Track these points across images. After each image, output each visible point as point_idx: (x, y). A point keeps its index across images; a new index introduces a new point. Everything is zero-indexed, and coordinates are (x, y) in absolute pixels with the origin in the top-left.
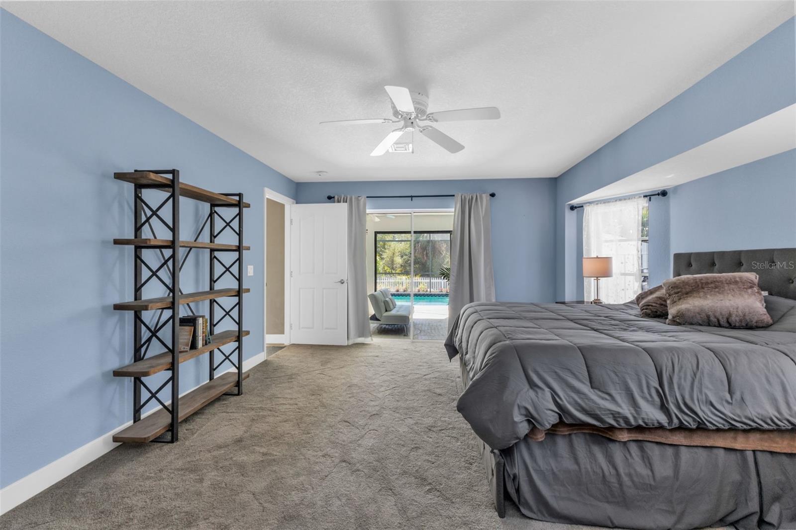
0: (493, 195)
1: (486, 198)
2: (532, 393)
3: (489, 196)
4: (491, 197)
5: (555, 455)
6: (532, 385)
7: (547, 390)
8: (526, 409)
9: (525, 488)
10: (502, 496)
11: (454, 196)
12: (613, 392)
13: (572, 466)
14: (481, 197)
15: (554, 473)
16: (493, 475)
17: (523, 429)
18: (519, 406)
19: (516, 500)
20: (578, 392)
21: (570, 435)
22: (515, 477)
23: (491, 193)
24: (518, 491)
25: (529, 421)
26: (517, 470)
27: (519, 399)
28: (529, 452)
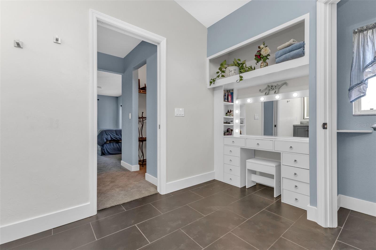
2: (107, 136)
5: (111, 146)
6: (107, 135)
7: (109, 135)
8: (106, 138)
9: (106, 151)
10: (102, 153)
12: (119, 135)
13: (113, 147)
15: (110, 148)
16: (100, 151)
17: (105, 141)
19: (104, 153)
20: (114, 135)
21: (113, 142)
22: (104, 149)
24: (105, 151)
25: (106, 140)
26: (104, 148)
27: (105, 137)
28: (106, 145)
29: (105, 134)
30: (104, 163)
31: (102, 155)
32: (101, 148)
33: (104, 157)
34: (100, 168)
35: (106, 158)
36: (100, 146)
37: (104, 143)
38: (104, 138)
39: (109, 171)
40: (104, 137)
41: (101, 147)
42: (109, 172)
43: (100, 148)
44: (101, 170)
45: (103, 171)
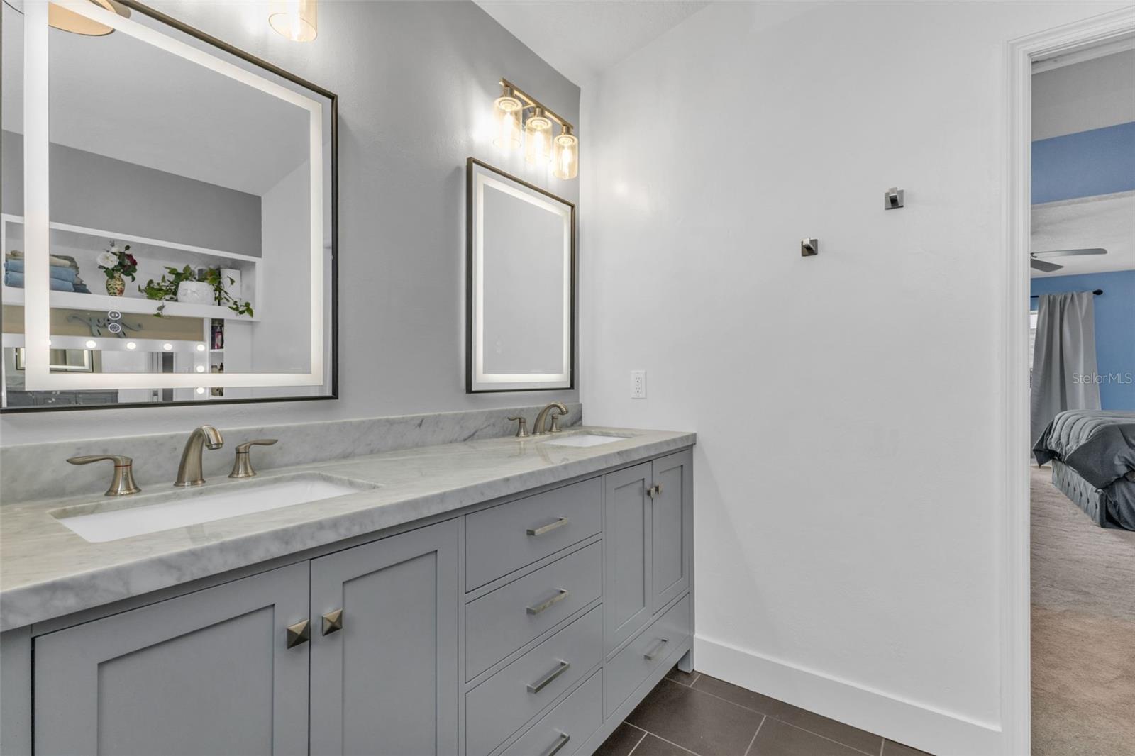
0: (1098, 293)
1: (1087, 297)
3: (1093, 295)
4: (1096, 296)
8: (1126, 459)
9: (1124, 510)
10: (1105, 515)
11: (1037, 297)
14: (1080, 297)
16: (1097, 508)
17: (1123, 470)
18: (1119, 457)
19: (1116, 517)
22: (1115, 505)
23: (1096, 289)
24: (1119, 513)
25: (1128, 466)
26: (1117, 499)
27: (1119, 454)
28: (1128, 488)
29: (1123, 440)
30: (1107, 567)
31: (1108, 524)
32: (1102, 495)
33: (1114, 539)
34: (1086, 587)
35: (1124, 547)
36: (1095, 489)
37: (1119, 480)
38: (1116, 458)
39: (1126, 617)
40: (1115, 454)
41: (1099, 490)
42: (1126, 621)
43: (1097, 496)
44: (1086, 593)
45: (1095, 603)
